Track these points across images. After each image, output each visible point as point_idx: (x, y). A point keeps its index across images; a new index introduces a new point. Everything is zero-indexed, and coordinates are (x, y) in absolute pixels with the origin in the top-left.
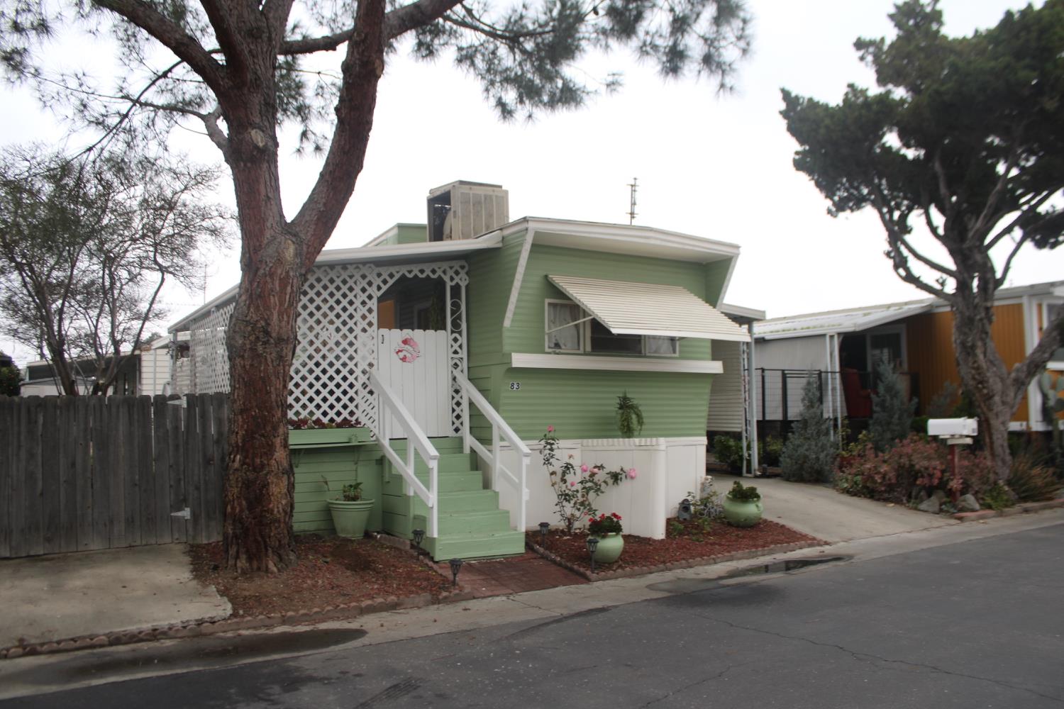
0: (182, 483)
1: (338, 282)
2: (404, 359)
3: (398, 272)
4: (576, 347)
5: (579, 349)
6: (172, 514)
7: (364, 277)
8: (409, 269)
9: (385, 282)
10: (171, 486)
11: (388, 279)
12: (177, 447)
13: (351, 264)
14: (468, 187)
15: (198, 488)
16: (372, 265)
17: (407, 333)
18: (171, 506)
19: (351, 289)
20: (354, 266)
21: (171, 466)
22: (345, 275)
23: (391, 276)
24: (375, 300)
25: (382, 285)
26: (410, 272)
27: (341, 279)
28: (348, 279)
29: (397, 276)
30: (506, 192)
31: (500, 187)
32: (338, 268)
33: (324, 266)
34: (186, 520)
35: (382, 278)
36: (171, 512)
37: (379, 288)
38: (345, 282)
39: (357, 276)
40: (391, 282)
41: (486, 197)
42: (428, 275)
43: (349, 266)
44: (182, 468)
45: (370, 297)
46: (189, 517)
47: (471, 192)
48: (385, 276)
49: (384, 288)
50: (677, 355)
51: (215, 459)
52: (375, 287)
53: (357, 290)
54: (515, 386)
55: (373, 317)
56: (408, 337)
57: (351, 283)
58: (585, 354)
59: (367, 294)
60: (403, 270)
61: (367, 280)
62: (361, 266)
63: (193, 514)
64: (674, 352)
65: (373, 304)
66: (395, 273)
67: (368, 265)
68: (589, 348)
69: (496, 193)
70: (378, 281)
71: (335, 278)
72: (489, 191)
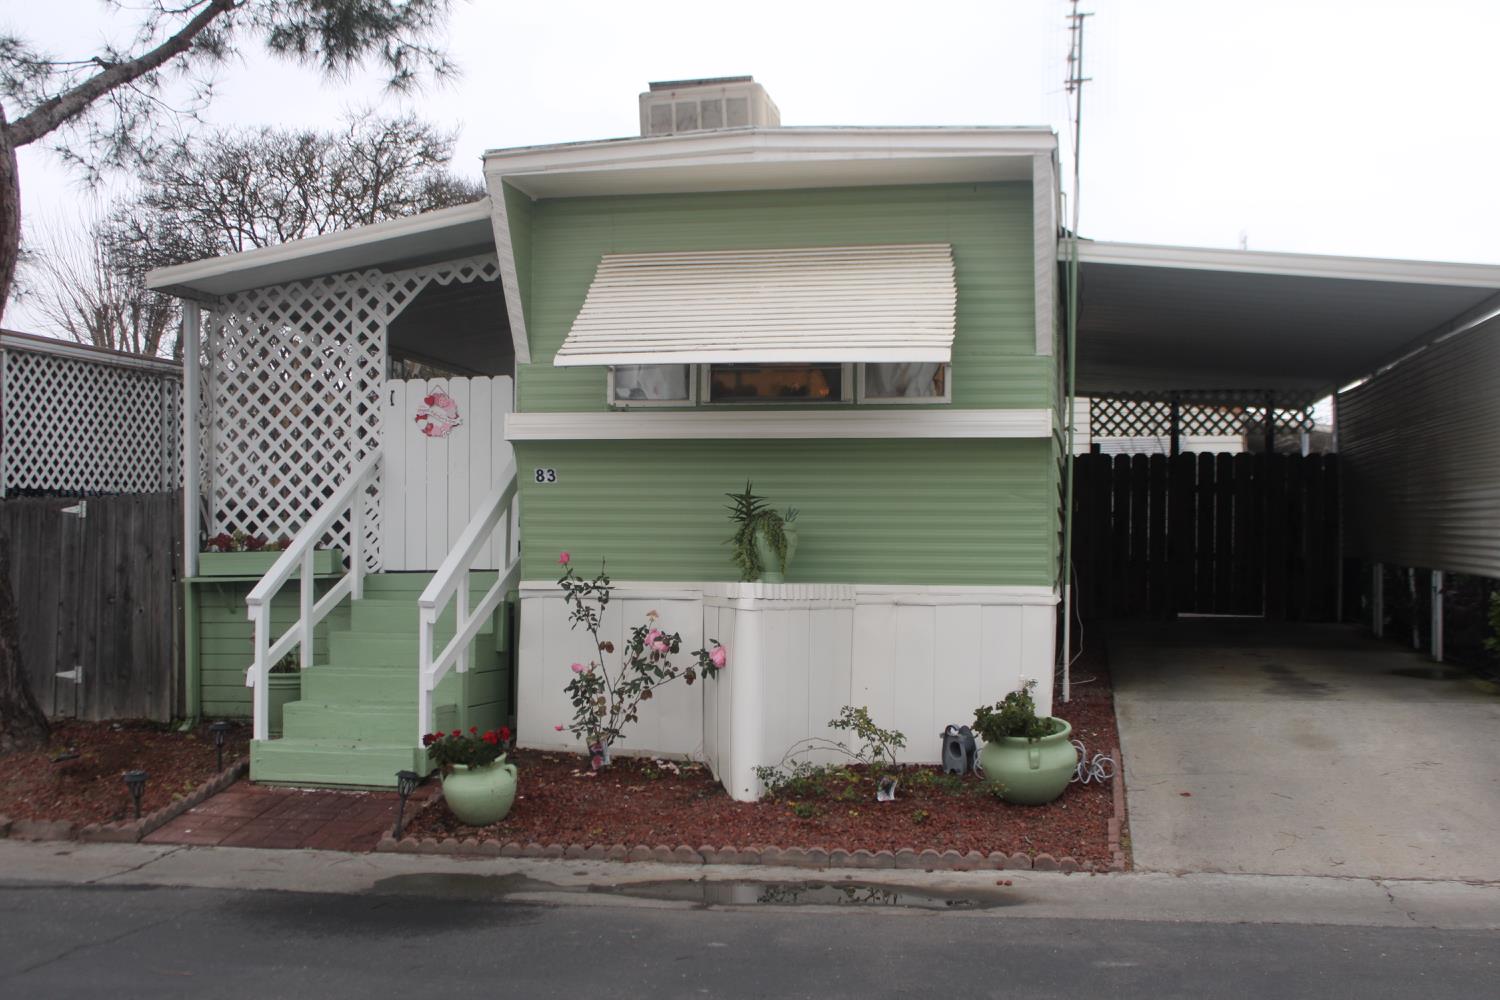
0: (75, 628)
1: (318, 306)
2: (428, 430)
3: (422, 278)
4: (681, 392)
5: (688, 398)
6: (61, 674)
7: (363, 293)
8: (444, 270)
9: (399, 298)
10: (59, 633)
11: (405, 291)
12: (71, 575)
13: (340, 273)
14: (668, 92)
15: (93, 639)
16: (377, 271)
17: (437, 384)
18: (58, 663)
19: (340, 316)
20: (346, 276)
21: (61, 604)
22: (329, 294)
23: (411, 286)
24: (382, 332)
25: (394, 303)
26: (444, 275)
27: (323, 300)
28: (335, 299)
29: (421, 286)
30: (758, 88)
31: (748, 79)
32: (319, 283)
33: (295, 281)
34: (77, 684)
35: (394, 292)
36: (57, 671)
37: (390, 309)
38: (329, 305)
39: (352, 293)
40: (410, 297)
41: (705, 105)
42: (478, 277)
43: (335, 277)
44: (76, 609)
45: (373, 327)
46: (80, 681)
47: (673, 102)
48: (400, 287)
49: (399, 308)
50: (947, 398)
51: (117, 594)
52: (381, 307)
53: (352, 316)
54: (547, 476)
55: (380, 361)
56: (438, 391)
57: (340, 305)
58: (699, 407)
59: (368, 321)
60: (432, 273)
61: (368, 298)
62: (355, 274)
63: (87, 677)
64: (941, 393)
65: (380, 339)
66: (416, 280)
67: (369, 272)
68: (706, 396)
69: (728, 95)
70: (388, 298)
71: (312, 300)
72: (712, 93)
